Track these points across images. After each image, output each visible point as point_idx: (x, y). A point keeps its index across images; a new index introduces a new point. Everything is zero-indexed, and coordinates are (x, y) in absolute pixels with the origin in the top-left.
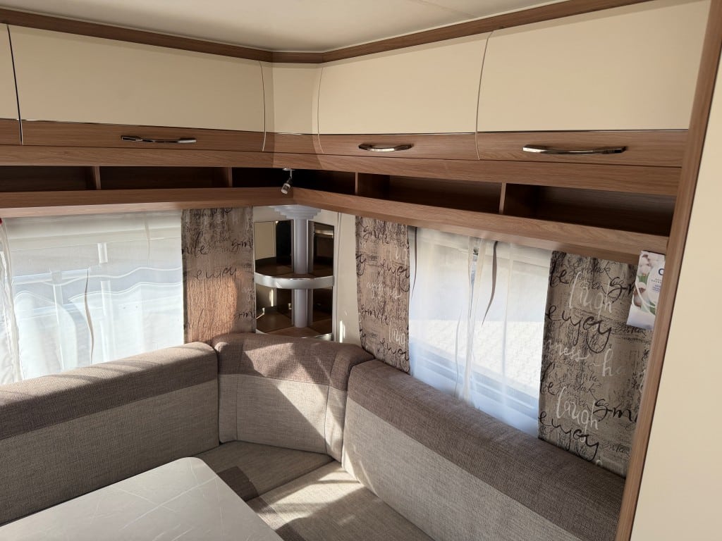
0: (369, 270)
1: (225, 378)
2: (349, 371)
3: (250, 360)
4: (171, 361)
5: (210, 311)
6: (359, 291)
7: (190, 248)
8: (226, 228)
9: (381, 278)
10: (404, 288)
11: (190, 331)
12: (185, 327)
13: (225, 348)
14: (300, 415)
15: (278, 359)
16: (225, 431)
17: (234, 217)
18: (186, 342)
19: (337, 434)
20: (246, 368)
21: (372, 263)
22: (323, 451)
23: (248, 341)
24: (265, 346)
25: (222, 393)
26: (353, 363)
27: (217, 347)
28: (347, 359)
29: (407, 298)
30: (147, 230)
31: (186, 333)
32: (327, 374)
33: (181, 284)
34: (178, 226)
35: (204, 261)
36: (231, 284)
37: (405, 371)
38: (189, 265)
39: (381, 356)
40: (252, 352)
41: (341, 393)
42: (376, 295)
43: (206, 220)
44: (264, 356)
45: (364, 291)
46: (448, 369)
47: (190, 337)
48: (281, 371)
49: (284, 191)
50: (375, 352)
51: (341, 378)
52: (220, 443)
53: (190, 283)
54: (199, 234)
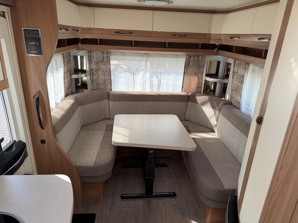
0: (235, 77)
1: (189, 103)
2: (222, 106)
3: (197, 100)
4: (176, 94)
5: (189, 84)
6: (232, 84)
7: (187, 66)
8: (197, 61)
9: (238, 80)
10: (242, 82)
11: (183, 89)
12: (182, 87)
13: (191, 95)
14: (207, 117)
15: (204, 100)
16: (187, 117)
17: (200, 58)
18: (182, 91)
19: (216, 123)
20: (195, 101)
21: (236, 74)
22: (212, 129)
23: (197, 94)
24: (202, 96)
25: (188, 107)
26: (224, 104)
27: (189, 94)
28: (223, 103)
29: (242, 85)
30: (177, 60)
31: (182, 89)
32: (216, 107)
33: (183, 76)
34: (185, 60)
35: (190, 70)
36: (196, 78)
37: (239, 109)
38: (185, 71)
39: (234, 104)
40: (198, 97)
41: (219, 112)
42: (236, 85)
43: (192, 58)
44: (200, 99)
45: (233, 84)
46: (249, 108)
47: (183, 90)
48: (204, 103)
49: (215, 51)
50: (233, 103)
51: (220, 108)
52: (186, 120)
53: (185, 76)
54: (190, 62)
